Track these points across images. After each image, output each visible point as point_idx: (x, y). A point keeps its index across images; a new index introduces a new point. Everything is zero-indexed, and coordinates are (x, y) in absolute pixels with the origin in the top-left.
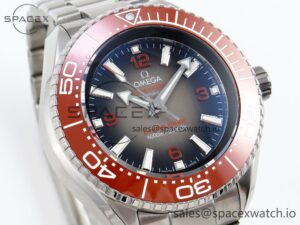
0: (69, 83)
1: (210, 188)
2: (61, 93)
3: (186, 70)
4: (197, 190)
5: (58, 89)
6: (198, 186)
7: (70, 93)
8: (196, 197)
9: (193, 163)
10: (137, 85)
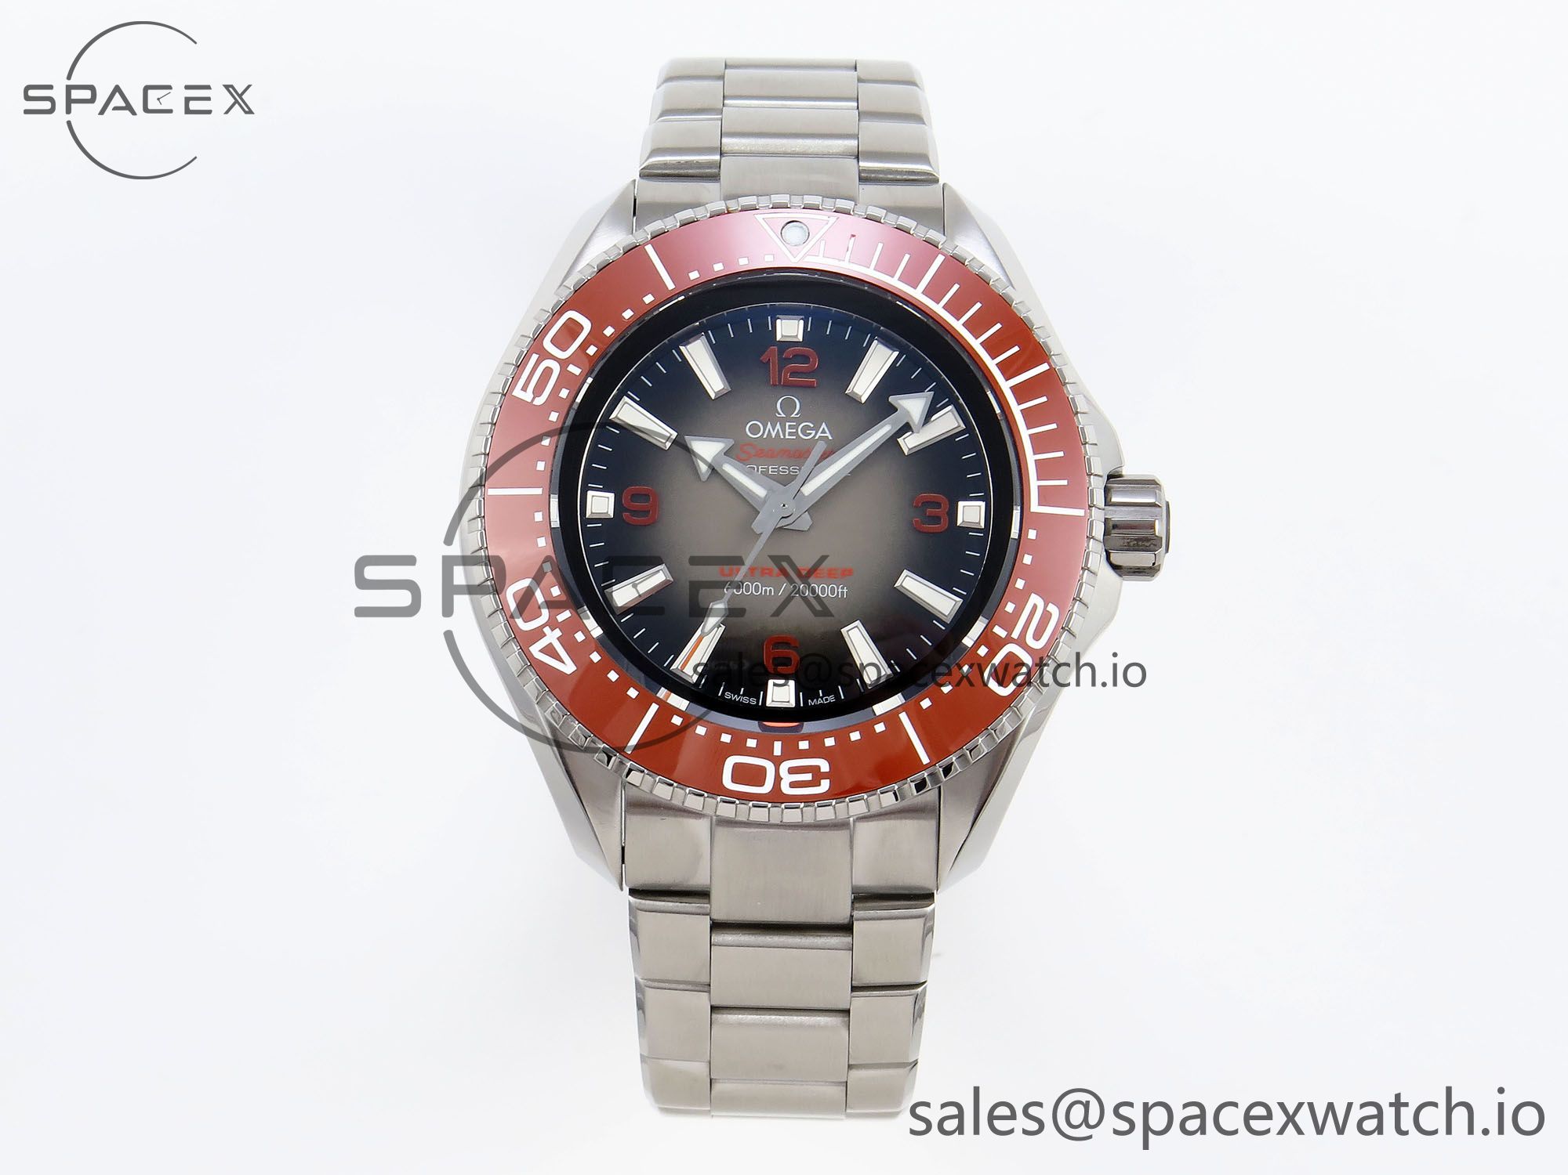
0: (548, 372)
1: (825, 785)
2: (517, 392)
3: (906, 428)
4: (787, 779)
5: (515, 378)
6: (792, 771)
7: (539, 401)
8: (776, 797)
9: (824, 699)
10: (755, 429)
